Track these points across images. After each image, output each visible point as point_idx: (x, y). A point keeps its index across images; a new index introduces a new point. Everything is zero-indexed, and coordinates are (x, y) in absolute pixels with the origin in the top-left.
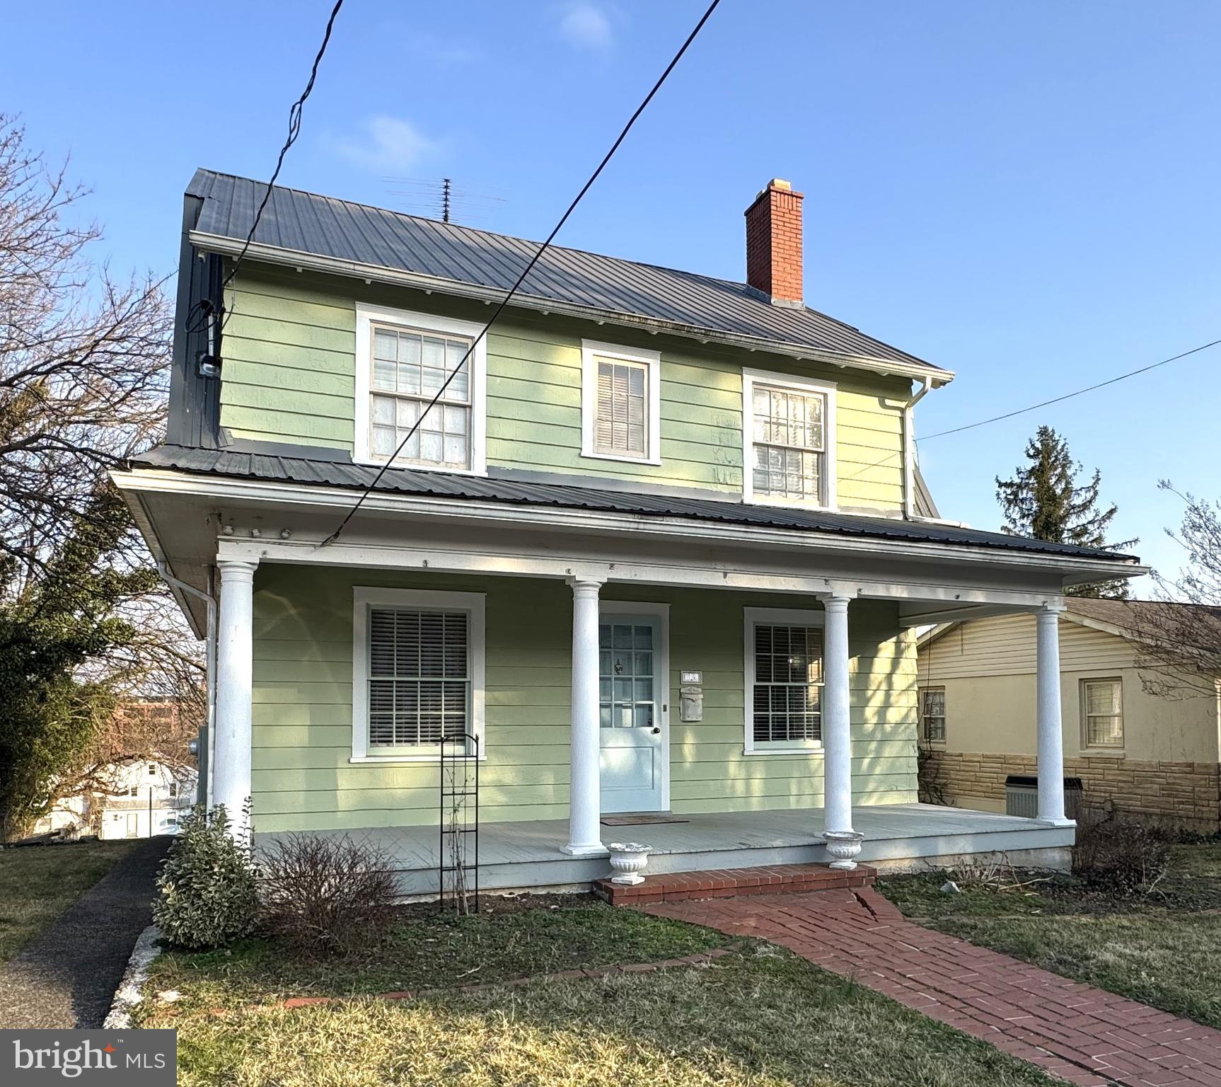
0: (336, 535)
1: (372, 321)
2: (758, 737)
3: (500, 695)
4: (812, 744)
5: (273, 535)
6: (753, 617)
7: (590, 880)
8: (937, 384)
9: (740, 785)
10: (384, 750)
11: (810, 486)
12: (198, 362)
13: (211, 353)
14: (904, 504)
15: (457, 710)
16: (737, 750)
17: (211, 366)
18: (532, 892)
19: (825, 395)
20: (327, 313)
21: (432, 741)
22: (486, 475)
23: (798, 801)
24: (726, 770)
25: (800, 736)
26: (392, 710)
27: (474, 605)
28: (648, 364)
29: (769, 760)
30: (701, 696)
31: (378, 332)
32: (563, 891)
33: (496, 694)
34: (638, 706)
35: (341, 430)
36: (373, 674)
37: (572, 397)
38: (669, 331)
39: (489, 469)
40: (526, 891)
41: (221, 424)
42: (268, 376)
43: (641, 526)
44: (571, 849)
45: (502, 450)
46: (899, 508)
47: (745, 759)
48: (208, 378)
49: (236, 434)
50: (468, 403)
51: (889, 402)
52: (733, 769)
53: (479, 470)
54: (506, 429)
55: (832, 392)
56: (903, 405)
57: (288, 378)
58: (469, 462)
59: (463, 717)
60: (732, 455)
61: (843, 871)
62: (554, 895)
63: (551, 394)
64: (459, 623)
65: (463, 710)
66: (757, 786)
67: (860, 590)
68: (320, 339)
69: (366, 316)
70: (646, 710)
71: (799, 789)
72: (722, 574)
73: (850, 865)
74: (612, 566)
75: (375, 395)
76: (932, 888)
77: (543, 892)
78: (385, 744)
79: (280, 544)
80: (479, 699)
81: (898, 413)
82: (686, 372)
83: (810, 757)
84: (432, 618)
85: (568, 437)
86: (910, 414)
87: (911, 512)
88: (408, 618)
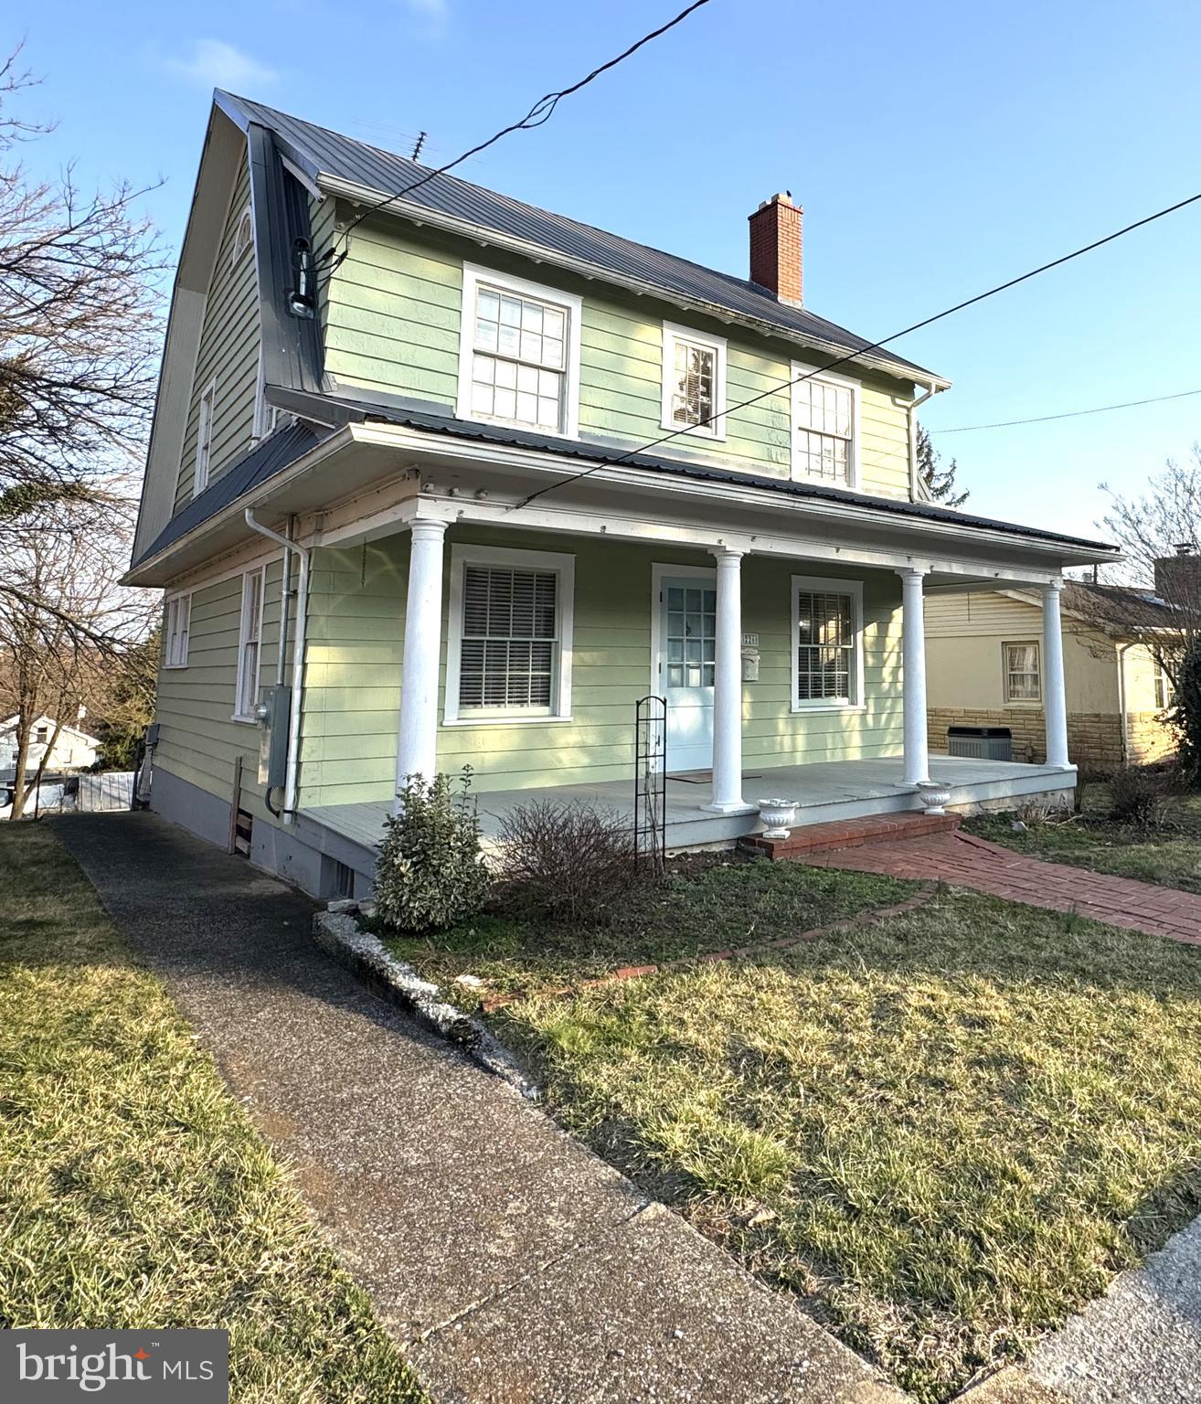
0: (530, 499)
1: (478, 281)
2: (802, 695)
3: (587, 657)
4: (840, 701)
5: (468, 495)
6: (800, 584)
7: (737, 836)
8: (941, 389)
9: (787, 741)
10: (473, 712)
11: (840, 469)
12: (286, 300)
13: (303, 292)
14: (910, 489)
15: (542, 670)
16: (785, 709)
17: (302, 305)
18: (689, 851)
19: (852, 390)
20: (434, 269)
21: (518, 702)
22: (579, 440)
23: (833, 755)
24: (775, 727)
25: (831, 694)
26: (481, 670)
27: (563, 566)
28: (717, 349)
29: (811, 717)
30: (758, 657)
31: (482, 292)
32: (716, 849)
33: (581, 654)
34: (706, 666)
35: (445, 385)
36: (467, 633)
37: (653, 373)
38: (743, 323)
39: (581, 434)
40: (684, 850)
41: (326, 368)
42: (374, 324)
43: (797, 505)
44: (720, 807)
45: (593, 417)
46: (906, 493)
47: (791, 716)
48: (299, 317)
49: (340, 380)
50: (563, 370)
51: (898, 401)
52: (782, 726)
53: (572, 435)
54: (595, 398)
55: (857, 386)
56: (909, 404)
57: (396, 329)
58: (561, 426)
59: (549, 677)
60: (783, 437)
61: (937, 816)
62: (708, 853)
63: (633, 368)
64: (549, 582)
65: (549, 670)
66: (801, 742)
67: (932, 567)
68: (427, 292)
69: (473, 275)
70: (710, 670)
71: (833, 743)
72: (834, 550)
73: (939, 810)
74: (754, 538)
75: (476, 352)
76: (1005, 829)
77: (697, 851)
78: (471, 706)
79: (476, 504)
80: (567, 659)
81: (905, 411)
82: (747, 359)
83: (843, 713)
84: (524, 579)
85: (650, 409)
86: (914, 412)
87: (916, 497)
88: (500, 577)
